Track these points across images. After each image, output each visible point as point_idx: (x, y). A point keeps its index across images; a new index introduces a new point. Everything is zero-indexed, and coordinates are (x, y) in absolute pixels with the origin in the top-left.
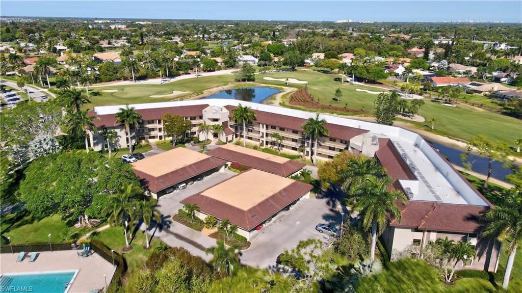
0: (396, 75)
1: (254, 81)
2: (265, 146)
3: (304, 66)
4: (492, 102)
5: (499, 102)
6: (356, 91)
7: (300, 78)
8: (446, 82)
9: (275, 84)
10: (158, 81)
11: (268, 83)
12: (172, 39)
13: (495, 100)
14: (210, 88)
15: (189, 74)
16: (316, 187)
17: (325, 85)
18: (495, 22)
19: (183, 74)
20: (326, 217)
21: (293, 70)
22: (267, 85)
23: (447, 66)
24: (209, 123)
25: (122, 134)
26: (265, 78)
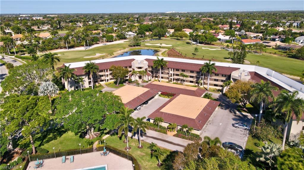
0: (219, 40)
1: (140, 46)
3: (164, 37)
4: (279, 52)
5: (283, 51)
6: (202, 49)
7: (167, 43)
8: (249, 42)
9: (153, 47)
10: (82, 48)
12: (76, 24)
13: (280, 50)
14: (117, 51)
15: (99, 44)
17: (183, 46)
18: (251, 11)
19: (95, 44)
21: (160, 39)
22: (149, 48)
23: (244, 34)
24: (137, 70)
25: (86, 79)
26: (146, 44)
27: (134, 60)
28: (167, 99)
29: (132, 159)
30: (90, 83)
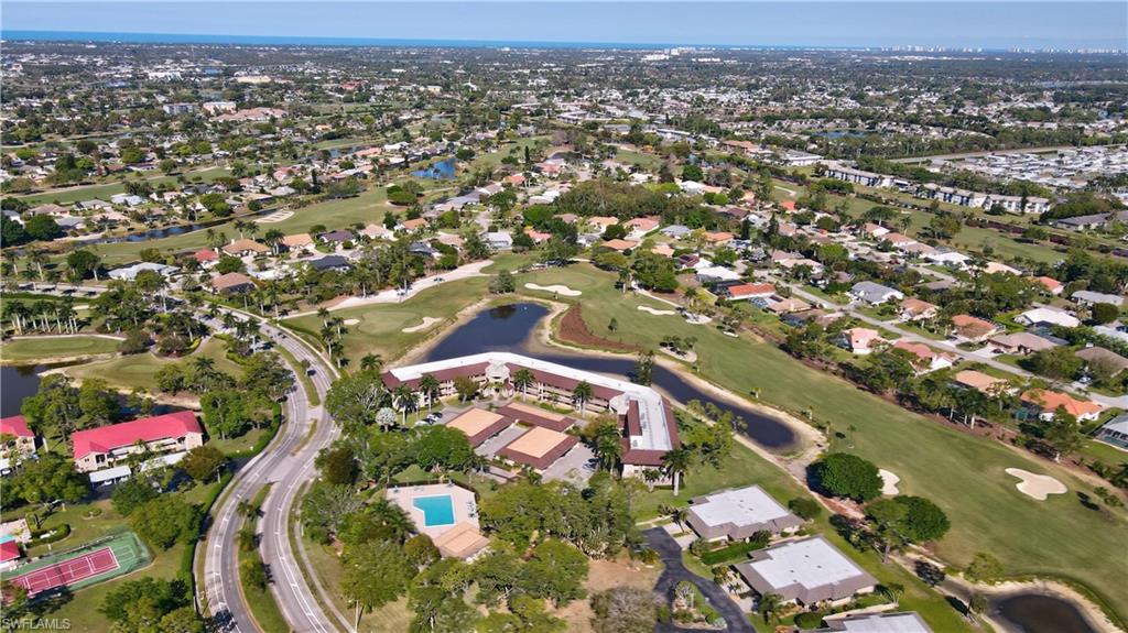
2: (543, 401)
6: (637, 311)
7: (572, 285)
8: (744, 293)
9: (542, 298)
11: (532, 296)
15: (425, 276)
16: (583, 440)
17: (603, 297)
20: (590, 461)
22: (531, 299)
23: (763, 256)
24: (492, 381)
25: (422, 396)
26: (527, 286)
27: (487, 364)
28: (525, 429)
29: (473, 490)
30: (426, 399)
